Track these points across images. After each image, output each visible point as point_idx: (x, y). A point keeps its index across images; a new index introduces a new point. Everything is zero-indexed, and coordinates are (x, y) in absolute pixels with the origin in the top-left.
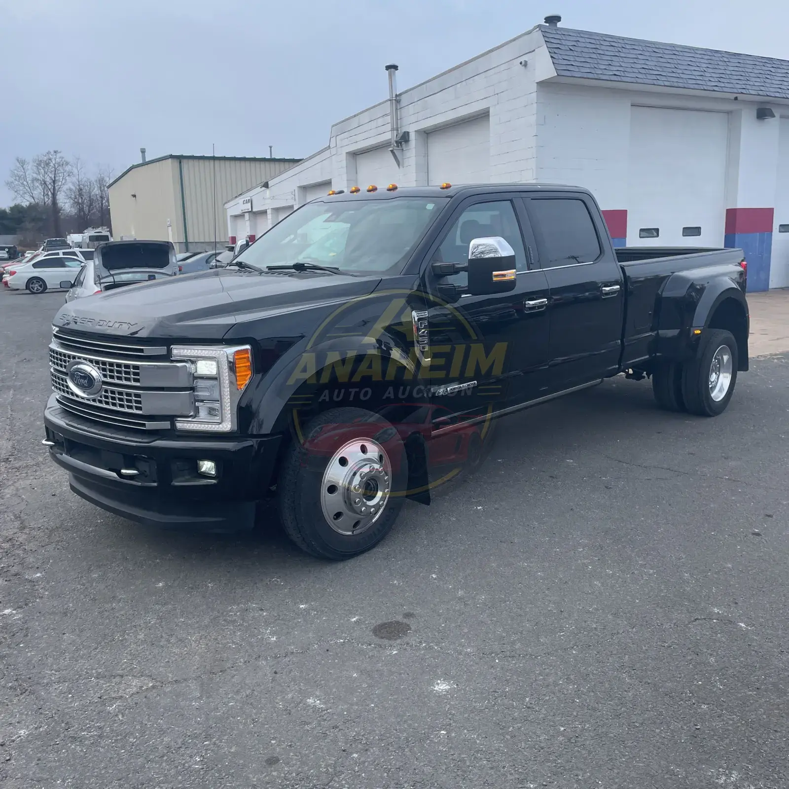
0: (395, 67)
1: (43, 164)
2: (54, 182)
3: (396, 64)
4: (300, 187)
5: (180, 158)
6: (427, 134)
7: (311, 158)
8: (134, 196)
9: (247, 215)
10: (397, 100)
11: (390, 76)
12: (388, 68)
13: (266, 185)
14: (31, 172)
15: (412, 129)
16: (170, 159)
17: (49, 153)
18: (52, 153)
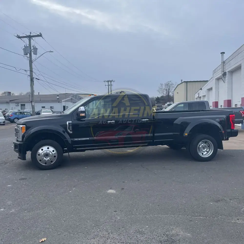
0: (224, 53)
1: (167, 85)
2: (169, 89)
3: (224, 52)
4: (207, 89)
5: (187, 82)
6: (232, 72)
7: (210, 80)
8: (178, 93)
9: (198, 98)
10: (224, 63)
11: (222, 55)
12: (221, 53)
13: (201, 89)
14: (164, 87)
15: (227, 71)
16: (184, 83)
17: (168, 82)
18: (169, 82)
